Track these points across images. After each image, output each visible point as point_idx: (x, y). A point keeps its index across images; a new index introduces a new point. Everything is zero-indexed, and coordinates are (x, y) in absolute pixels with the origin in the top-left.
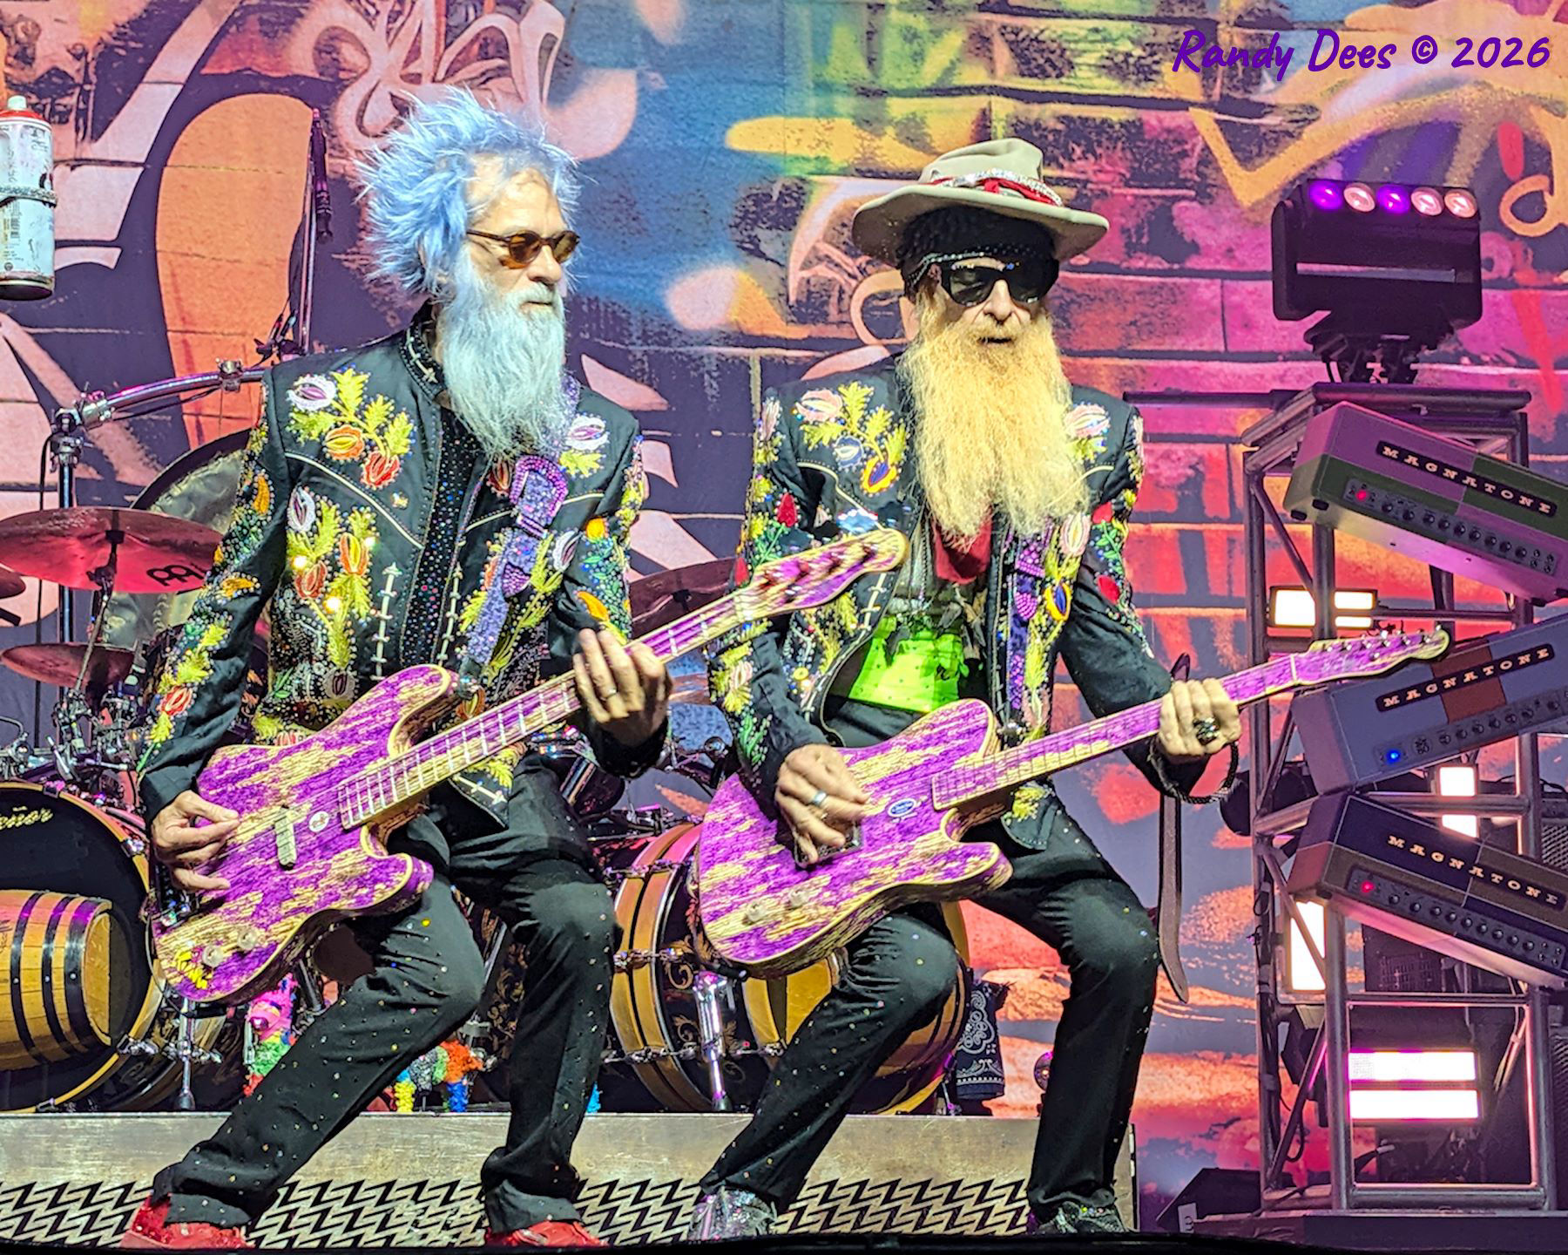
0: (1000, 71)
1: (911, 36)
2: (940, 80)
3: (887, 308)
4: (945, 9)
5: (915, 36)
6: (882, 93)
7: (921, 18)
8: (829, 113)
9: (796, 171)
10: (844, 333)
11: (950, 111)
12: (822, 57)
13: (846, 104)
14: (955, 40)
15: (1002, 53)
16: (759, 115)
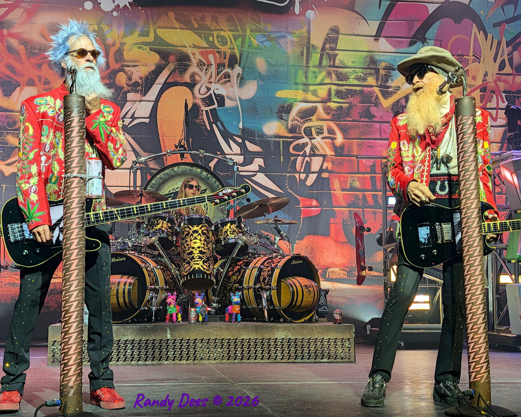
0: (333, 80)
1: (314, 73)
2: (321, 82)
3: (309, 130)
4: (322, 67)
5: (315, 73)
6: (308, 85)
7: (317, 69)
8: (297, 89)
9: (290, 101)
10: (300, 135)
11: (322, 88)
12: (296, 77)
13: (301, 87)
14: (324, 73)
15: (334, 76)
16: (283, 90)
